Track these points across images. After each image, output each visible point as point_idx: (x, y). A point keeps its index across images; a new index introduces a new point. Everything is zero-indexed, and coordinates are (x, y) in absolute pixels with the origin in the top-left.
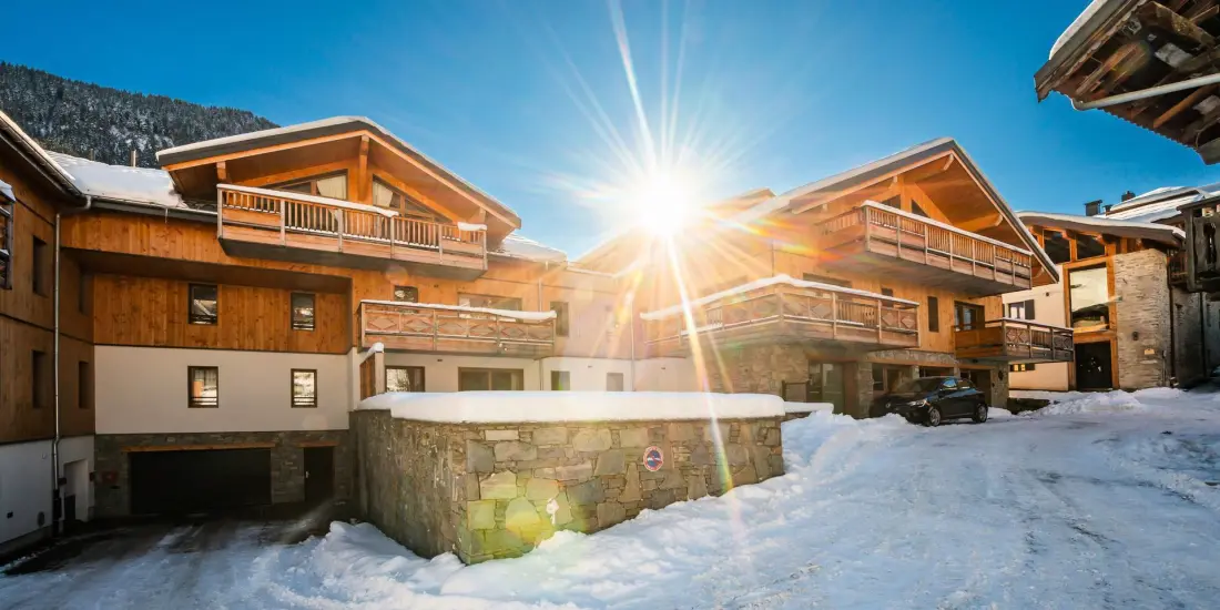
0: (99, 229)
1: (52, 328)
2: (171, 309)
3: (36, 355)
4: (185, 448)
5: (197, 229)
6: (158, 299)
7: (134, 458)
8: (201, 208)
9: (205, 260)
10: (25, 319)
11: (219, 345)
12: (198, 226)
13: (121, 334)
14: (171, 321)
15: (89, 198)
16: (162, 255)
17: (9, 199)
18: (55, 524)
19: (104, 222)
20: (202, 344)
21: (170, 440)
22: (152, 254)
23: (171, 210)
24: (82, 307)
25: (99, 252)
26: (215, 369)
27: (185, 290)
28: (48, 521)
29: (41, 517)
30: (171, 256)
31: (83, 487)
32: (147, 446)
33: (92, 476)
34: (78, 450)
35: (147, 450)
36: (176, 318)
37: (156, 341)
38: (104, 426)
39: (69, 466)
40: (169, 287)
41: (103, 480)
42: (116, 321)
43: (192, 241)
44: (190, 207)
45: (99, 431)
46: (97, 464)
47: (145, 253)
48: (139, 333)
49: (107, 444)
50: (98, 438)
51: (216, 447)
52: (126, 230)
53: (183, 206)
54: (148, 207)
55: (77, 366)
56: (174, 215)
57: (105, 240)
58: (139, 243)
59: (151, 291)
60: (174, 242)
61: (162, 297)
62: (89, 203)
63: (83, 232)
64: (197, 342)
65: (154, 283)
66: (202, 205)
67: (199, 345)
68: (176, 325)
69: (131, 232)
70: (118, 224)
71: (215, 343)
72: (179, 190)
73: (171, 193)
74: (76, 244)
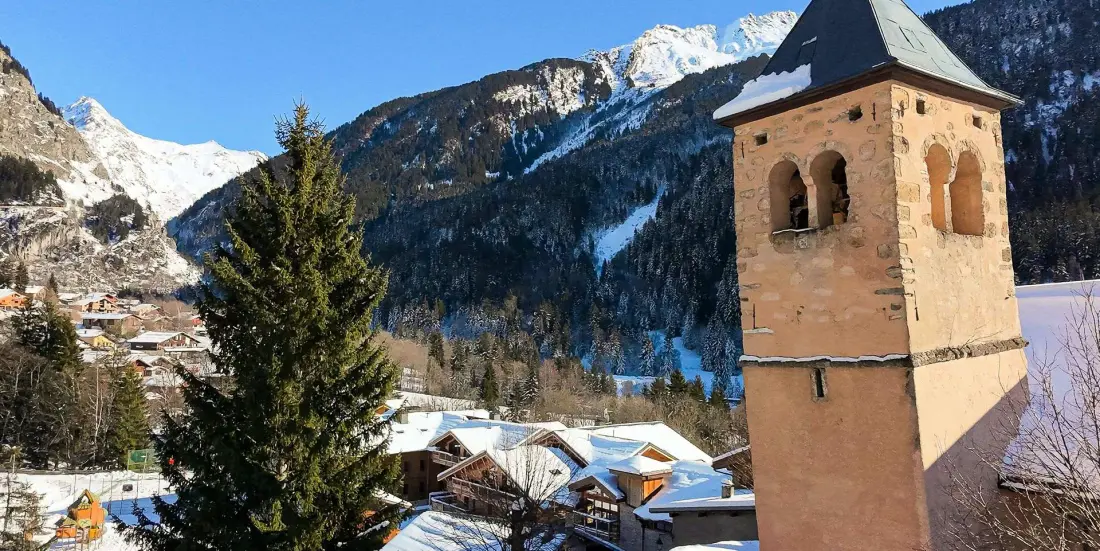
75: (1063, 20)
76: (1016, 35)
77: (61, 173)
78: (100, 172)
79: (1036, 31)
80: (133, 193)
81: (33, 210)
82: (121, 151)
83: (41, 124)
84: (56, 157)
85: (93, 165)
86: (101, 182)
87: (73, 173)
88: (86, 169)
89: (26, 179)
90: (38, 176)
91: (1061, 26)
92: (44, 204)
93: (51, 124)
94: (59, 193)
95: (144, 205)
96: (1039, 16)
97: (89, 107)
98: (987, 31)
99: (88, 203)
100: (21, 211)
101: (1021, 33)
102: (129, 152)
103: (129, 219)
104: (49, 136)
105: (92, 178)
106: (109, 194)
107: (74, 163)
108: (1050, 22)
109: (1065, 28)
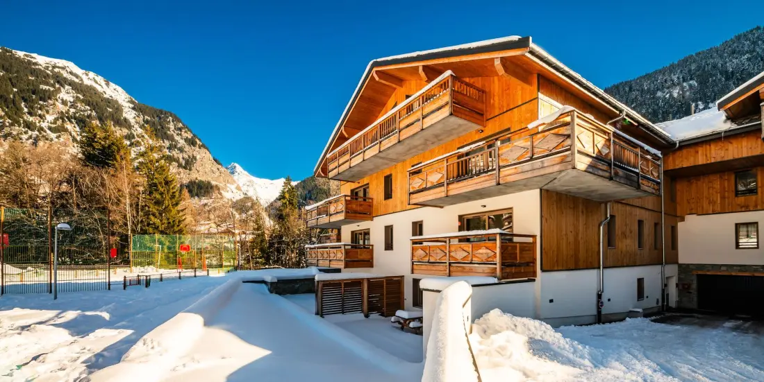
0: (682, 157)
1: (660, 211)
2: (723, 190)
3: (656, 224)
4: (733, 274)
5: (743, 137)
6: (715, 186)
7: (701, 278)
8: (746, 123)
9: (750, 155)
10: (650, 208)
11: (759, 207)
12: (743, 135)
13: (692, 209)
14: (723, 198)
15: (678, 142)
16: (719, 160)
17: (659, 158)
18: (663, 305)
19: (685, 151)
20: (746, 208)
21: (723, 268)
22: (713, 161)
23: (725, 132)
24: (672, 198)
25: (683, 168)
26: (756, 223)
27: (733, 177)
28: (660, 304)
29: (658, 300)
30: (726, 159)
31: (673, 291)
32: (708, 271)
33: (677, 285)
34: (672, 270)
35: (708, 273)
36: (726, 194)
37: (713, 211)
38: (683, 259)
39: (668, 278)
40: (721, 177)
41: (683, 287)
42: (689, 203)
43: (740, 147)
44: (738, 125)
45: (680, 261)
46: (680, 279)
47: (709, 162)
48: (703, 207)
49: (684, 269)
50: (680, 266)
51: (756, 274)
52: (697, 152)
53: (734, 126)
54: (711, 135)
55: (670, 228)
56: (728, 134)
57: (685, 160)
58: (705, 157)
59: (710, 182)
60: (727, 150)
61: (717, 185)
62: (678, 145)
63: (674, 161)
64: (742, 207)
65: (712, 177)
66: (747, 121)
67: (743, 209)
68: (727, 200)
69: (700, 152)
70: (692, 150)
71: (756, 206)
72: (730, 118)
73: (725, 122)
74: (671, 167)
75: (691, 79)
76: (665, 89)
77: (223, 189)
78: (238, 188)
79: (676, 86)
80: (250, 194)
81: (211, 201)
82: (248, 184)
83: (215, 169)
84: (220, 183)
85: (236, 185)
86: (239, 192)
87: (228, 189)
88: (233, 187)
89: (207, 188)
90: (212, 187)
91: (691, 82)
92: (215, 198)
93: (218, 169)
94: (220, 194)
95: (255, 199)
96: (678, 78)
97: (235, 167)
98: (649, 89)
99: (234, 200)
100: (206, 201)
101: (668, 88)
102: (251, 184)
103: (249, 204)
104: (218, 174)
105: (235, 191)
106: (242, 196)
107: (228, 185)
108: (684, 81)
109: (694, 83)
